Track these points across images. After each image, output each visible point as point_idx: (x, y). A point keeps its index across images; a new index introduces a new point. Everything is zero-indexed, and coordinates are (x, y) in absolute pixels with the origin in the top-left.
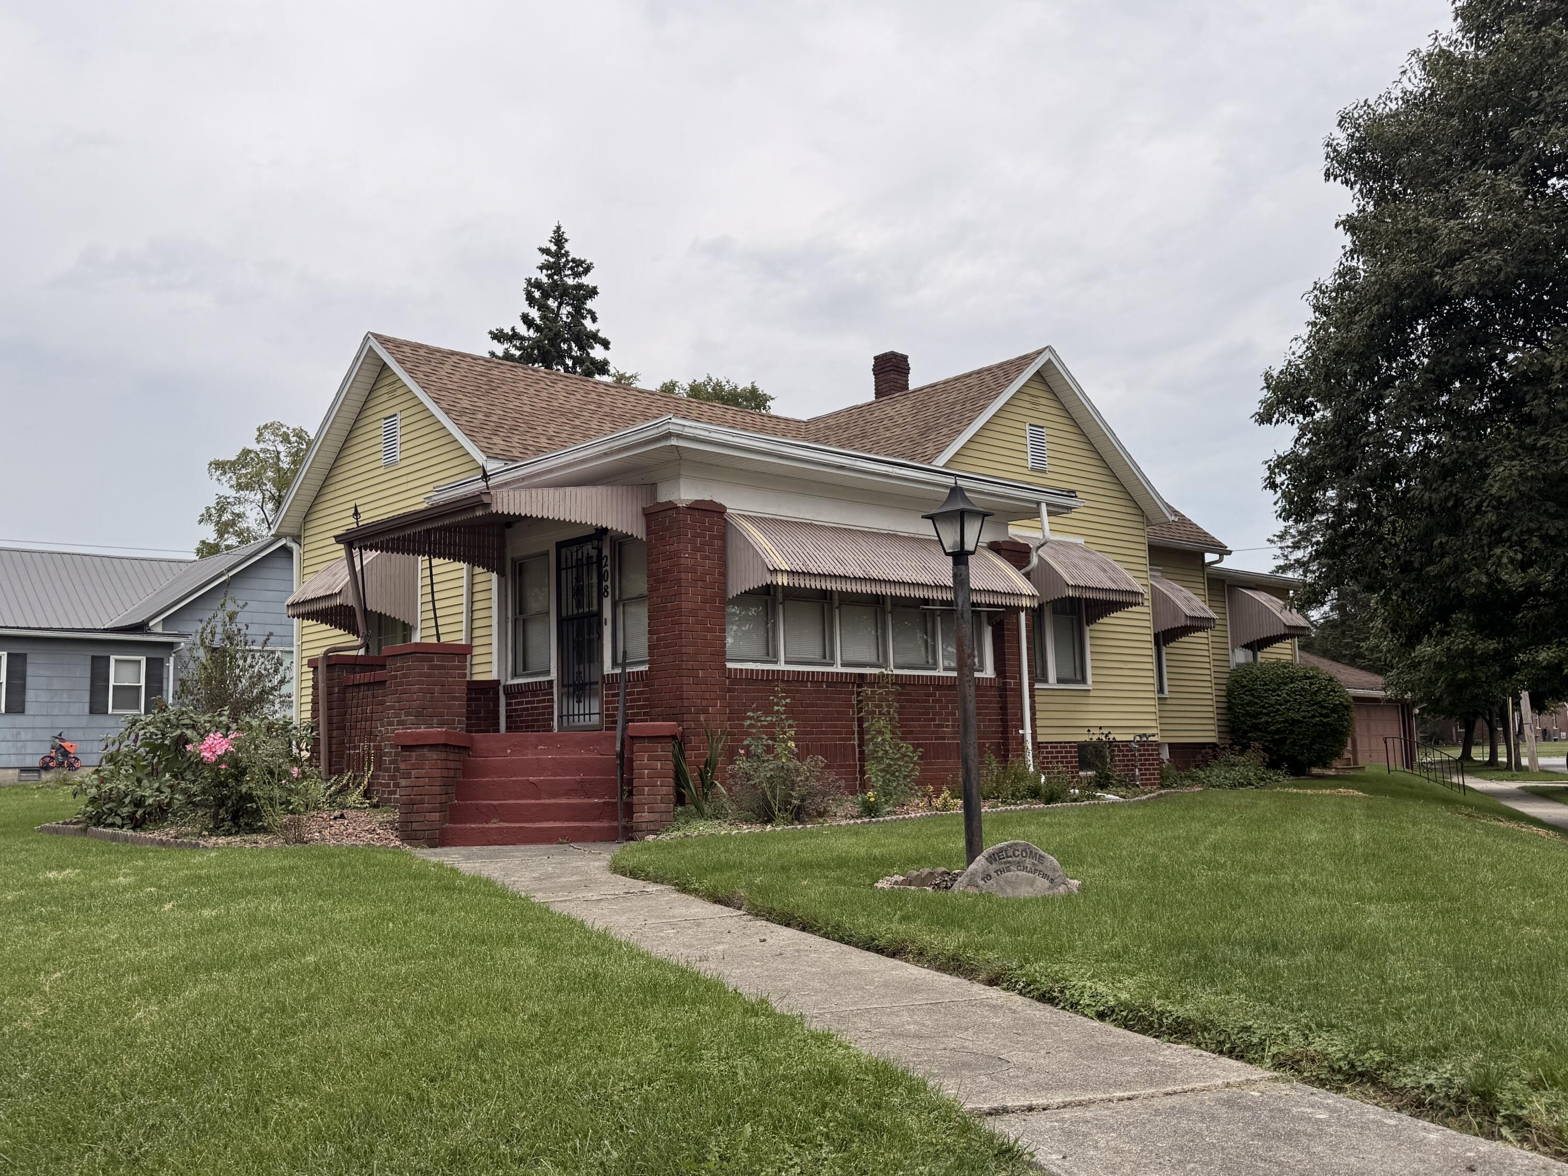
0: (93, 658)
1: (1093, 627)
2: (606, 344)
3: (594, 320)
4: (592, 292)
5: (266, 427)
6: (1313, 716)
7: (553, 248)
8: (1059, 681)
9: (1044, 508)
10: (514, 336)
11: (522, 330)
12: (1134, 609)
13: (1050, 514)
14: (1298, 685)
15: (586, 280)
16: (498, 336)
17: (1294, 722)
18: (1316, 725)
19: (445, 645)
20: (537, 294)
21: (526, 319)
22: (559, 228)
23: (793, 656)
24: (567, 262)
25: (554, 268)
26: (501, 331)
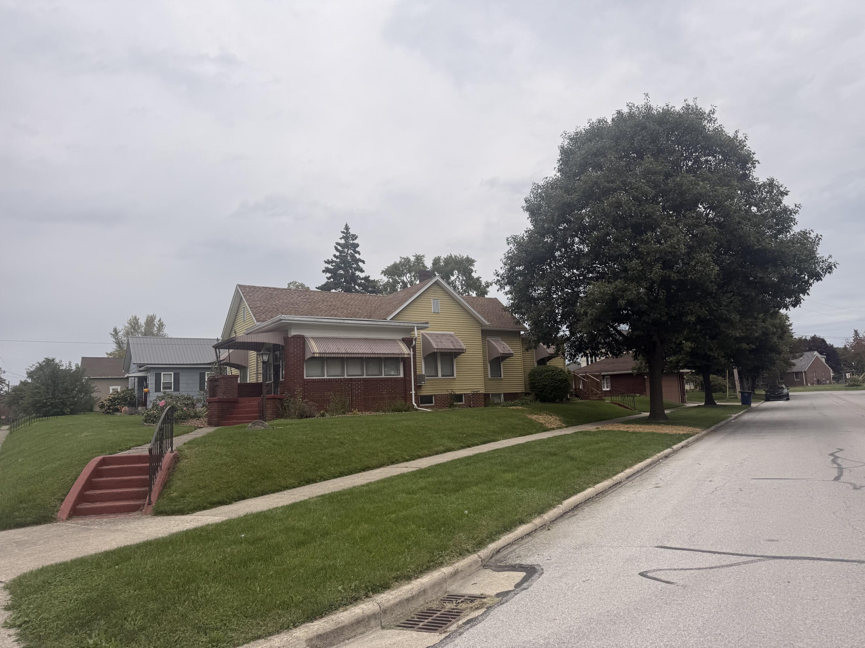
0: (200, 373)
1: (457, 359)
2: (363, 262)
3: (359, 254)
4: (358, 245)
5: (290, 283)
6: (552, 383)
7: (345, 231)
8: (442, 376)
9: (416, 328)
10: (333, 261)
11: (335, 259)
12: (462, 354)
13: (417, 329)
14: (548, 373)
15: (356, 242)
16: (328, 262)
17: (545, 385)
18: (552, 386)
19: (233, 375)
20: (339, 248)
21: (335, 256)
22: (347, 224)
23: (329, 374)
24: (350, 235)
25: (346, 238)
26: (328, 260)
